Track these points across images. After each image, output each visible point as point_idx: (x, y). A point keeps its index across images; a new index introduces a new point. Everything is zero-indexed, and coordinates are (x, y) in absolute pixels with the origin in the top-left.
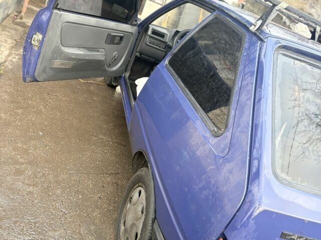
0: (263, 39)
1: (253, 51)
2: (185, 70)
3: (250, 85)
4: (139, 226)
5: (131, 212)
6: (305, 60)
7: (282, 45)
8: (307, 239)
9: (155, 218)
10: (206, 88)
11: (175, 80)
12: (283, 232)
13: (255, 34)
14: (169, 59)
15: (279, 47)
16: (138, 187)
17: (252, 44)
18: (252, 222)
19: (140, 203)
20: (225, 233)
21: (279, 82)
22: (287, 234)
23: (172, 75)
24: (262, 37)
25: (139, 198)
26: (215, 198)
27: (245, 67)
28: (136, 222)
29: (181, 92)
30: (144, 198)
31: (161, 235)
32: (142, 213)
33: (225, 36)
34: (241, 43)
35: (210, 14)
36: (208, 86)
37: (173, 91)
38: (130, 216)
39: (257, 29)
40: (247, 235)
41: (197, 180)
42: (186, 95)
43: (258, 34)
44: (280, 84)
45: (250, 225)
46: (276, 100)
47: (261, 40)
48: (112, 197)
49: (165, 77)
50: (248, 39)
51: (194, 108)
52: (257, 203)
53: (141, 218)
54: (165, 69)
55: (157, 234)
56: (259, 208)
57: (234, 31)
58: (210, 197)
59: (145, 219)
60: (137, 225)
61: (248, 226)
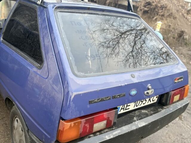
0: (46, 7)
1: (43, 15)
2: (13, 39)
3: (47, 34)
4: (23, 139)
5: (16, 134)
6: (73, 11)
7: (57, 7)
8: (102, 99)
9: (28, 129)
10: (27, 45)
11: (9, 47)
12: (89, 101)
13: (41, 5)
14: (2, 36)
15: (56, 8)
16: (15, 118)
17: (42, 12)
18: (72, 103)
19: (19, 127)
20: (61, 116)
21: (62, 27)
22: (91, 101)
23: (7, 45)
24: (45, 6)
25: (18, 124)
26: (50, 101)
27: (42, 25)
28: (21, 138)
29: (15, 52)
30: (20, 122)
31: (35, 136)
32: (22, 131)
33: (27, 12)
34: (36, 13)
35: (16, 2)
36: (27, 43)
37: (10, 54)
38: (17, 137)
39: (41, 2)
40: (72, 111)
41: (39, 97)
42: (18, 53)
43: (42, 5)
44: (63, 28)
45: (71, 106)
46: (64, 37)
47: (45, 7)
48: (5, 133)
49: (3, 48)
50: (39, 9)
51: (25, 58)
52: (71, 93)
53: (22, 135)
54: (2, 43)
55: (32, 137)
56: (72, 95)
57: (31, 8)
58: (48, 102)
59: (25, 133)
60: (22, 139)
61: (70, 107)
